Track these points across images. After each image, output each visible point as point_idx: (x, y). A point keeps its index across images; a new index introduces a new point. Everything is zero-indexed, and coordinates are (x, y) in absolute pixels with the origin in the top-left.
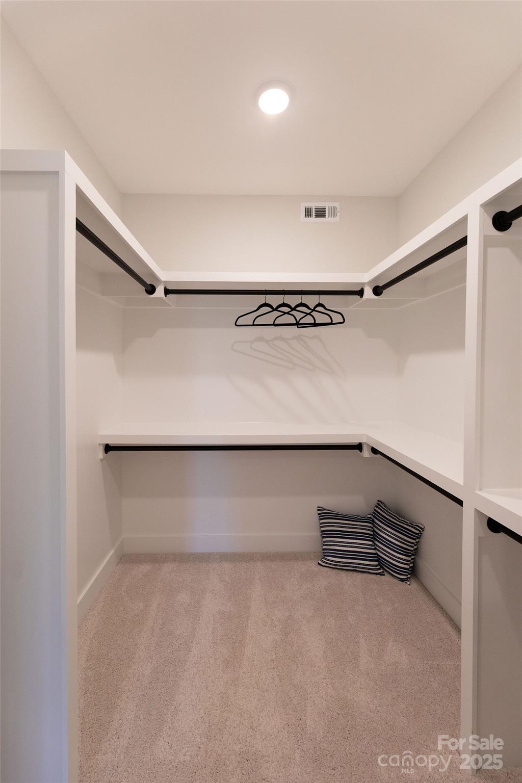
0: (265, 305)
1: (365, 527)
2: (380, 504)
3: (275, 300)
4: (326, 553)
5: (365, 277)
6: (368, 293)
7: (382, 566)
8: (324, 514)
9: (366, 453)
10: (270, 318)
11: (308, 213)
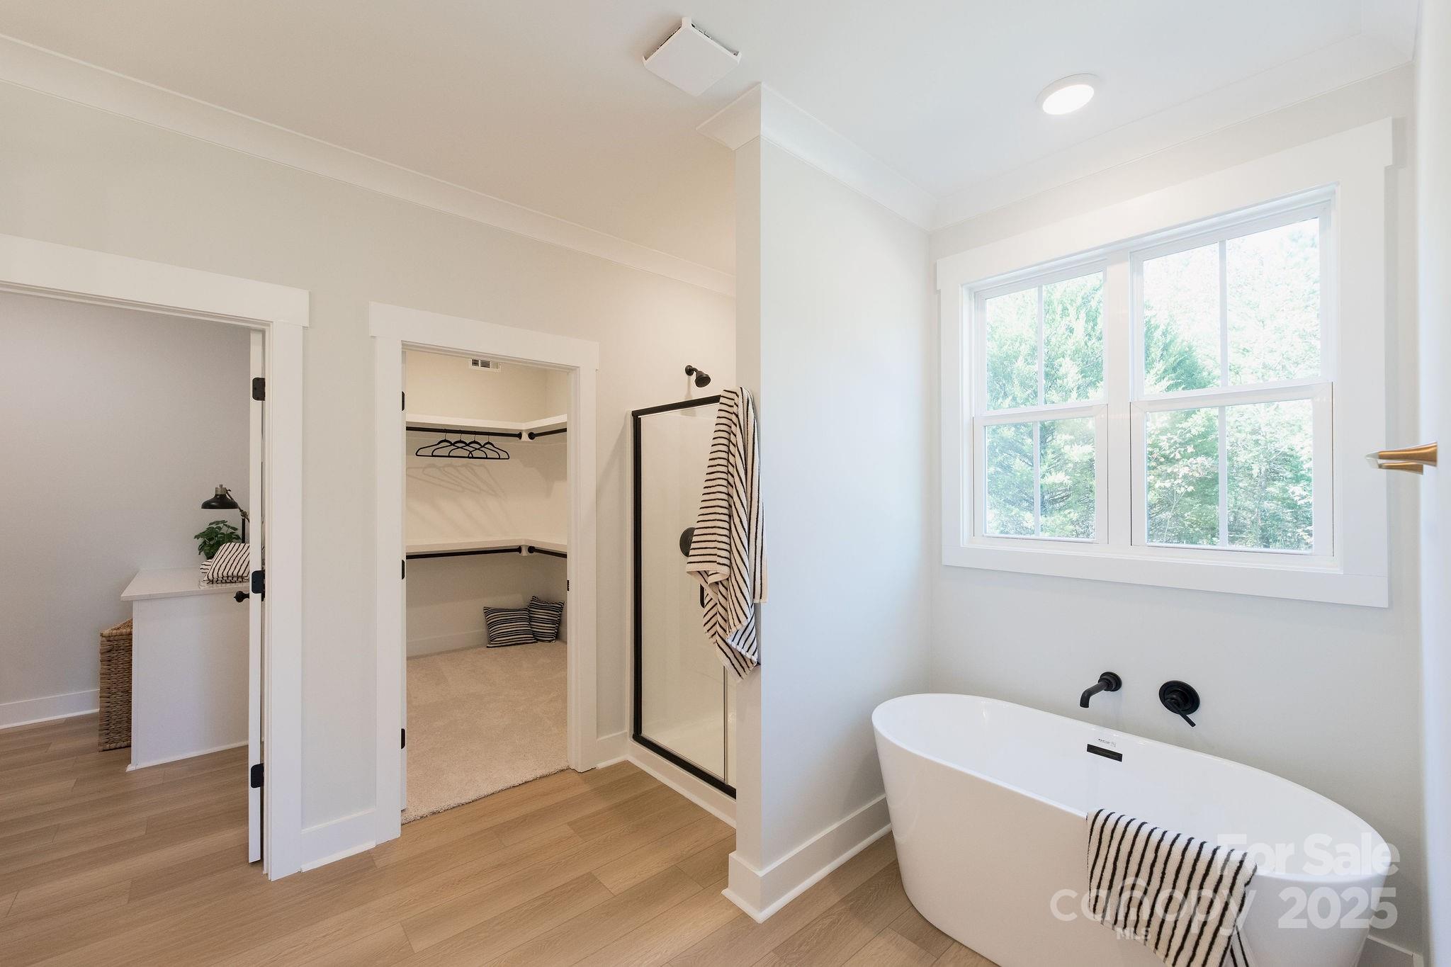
0: (445, 441)
1: (523, 614)
2: (534, 598)
3: (453, 438)
4: (491, 639)
5: (525, 426)
6: (525, 437)
7: (537, 638)
8: (488, 611)
9: (525, 553)
10: (445, 452)
11: (475, 363)
